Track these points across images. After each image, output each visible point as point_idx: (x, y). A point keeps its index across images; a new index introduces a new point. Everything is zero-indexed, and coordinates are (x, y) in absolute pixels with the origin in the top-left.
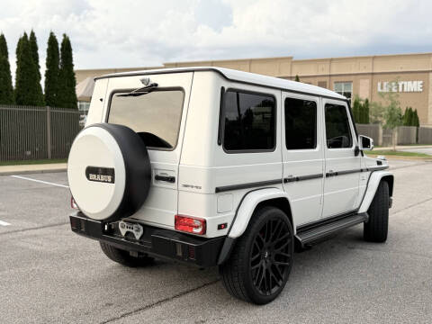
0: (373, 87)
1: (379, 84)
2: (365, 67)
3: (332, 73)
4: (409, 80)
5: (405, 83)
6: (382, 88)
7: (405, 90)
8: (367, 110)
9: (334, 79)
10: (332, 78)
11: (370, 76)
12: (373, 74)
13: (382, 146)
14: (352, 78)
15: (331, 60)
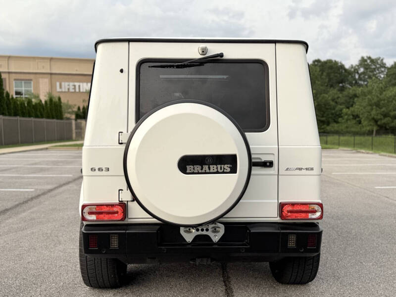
0: (52, 86)
1: (58, 84)
2: (43, 67)
3: (10, 71)
4: (84, 82)
5: (81, 84)
6: (61, 87)
7: (81, 90)
8: (61, 106)
9: (13, 76)
10: (11, 75)
11: (49, 76)
12: (51, 74)
13: (75, 140)
14: (31, 77)
15: (9, 57)
